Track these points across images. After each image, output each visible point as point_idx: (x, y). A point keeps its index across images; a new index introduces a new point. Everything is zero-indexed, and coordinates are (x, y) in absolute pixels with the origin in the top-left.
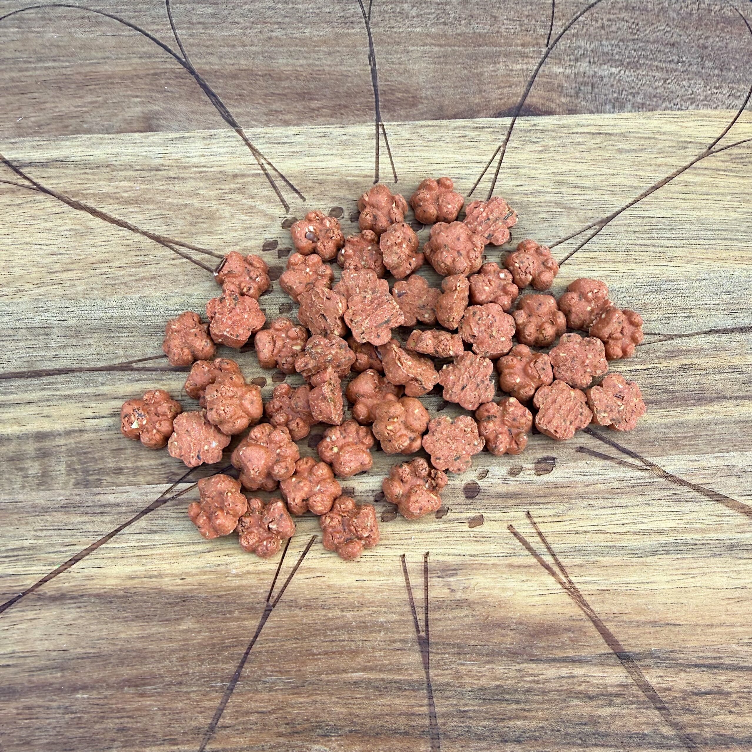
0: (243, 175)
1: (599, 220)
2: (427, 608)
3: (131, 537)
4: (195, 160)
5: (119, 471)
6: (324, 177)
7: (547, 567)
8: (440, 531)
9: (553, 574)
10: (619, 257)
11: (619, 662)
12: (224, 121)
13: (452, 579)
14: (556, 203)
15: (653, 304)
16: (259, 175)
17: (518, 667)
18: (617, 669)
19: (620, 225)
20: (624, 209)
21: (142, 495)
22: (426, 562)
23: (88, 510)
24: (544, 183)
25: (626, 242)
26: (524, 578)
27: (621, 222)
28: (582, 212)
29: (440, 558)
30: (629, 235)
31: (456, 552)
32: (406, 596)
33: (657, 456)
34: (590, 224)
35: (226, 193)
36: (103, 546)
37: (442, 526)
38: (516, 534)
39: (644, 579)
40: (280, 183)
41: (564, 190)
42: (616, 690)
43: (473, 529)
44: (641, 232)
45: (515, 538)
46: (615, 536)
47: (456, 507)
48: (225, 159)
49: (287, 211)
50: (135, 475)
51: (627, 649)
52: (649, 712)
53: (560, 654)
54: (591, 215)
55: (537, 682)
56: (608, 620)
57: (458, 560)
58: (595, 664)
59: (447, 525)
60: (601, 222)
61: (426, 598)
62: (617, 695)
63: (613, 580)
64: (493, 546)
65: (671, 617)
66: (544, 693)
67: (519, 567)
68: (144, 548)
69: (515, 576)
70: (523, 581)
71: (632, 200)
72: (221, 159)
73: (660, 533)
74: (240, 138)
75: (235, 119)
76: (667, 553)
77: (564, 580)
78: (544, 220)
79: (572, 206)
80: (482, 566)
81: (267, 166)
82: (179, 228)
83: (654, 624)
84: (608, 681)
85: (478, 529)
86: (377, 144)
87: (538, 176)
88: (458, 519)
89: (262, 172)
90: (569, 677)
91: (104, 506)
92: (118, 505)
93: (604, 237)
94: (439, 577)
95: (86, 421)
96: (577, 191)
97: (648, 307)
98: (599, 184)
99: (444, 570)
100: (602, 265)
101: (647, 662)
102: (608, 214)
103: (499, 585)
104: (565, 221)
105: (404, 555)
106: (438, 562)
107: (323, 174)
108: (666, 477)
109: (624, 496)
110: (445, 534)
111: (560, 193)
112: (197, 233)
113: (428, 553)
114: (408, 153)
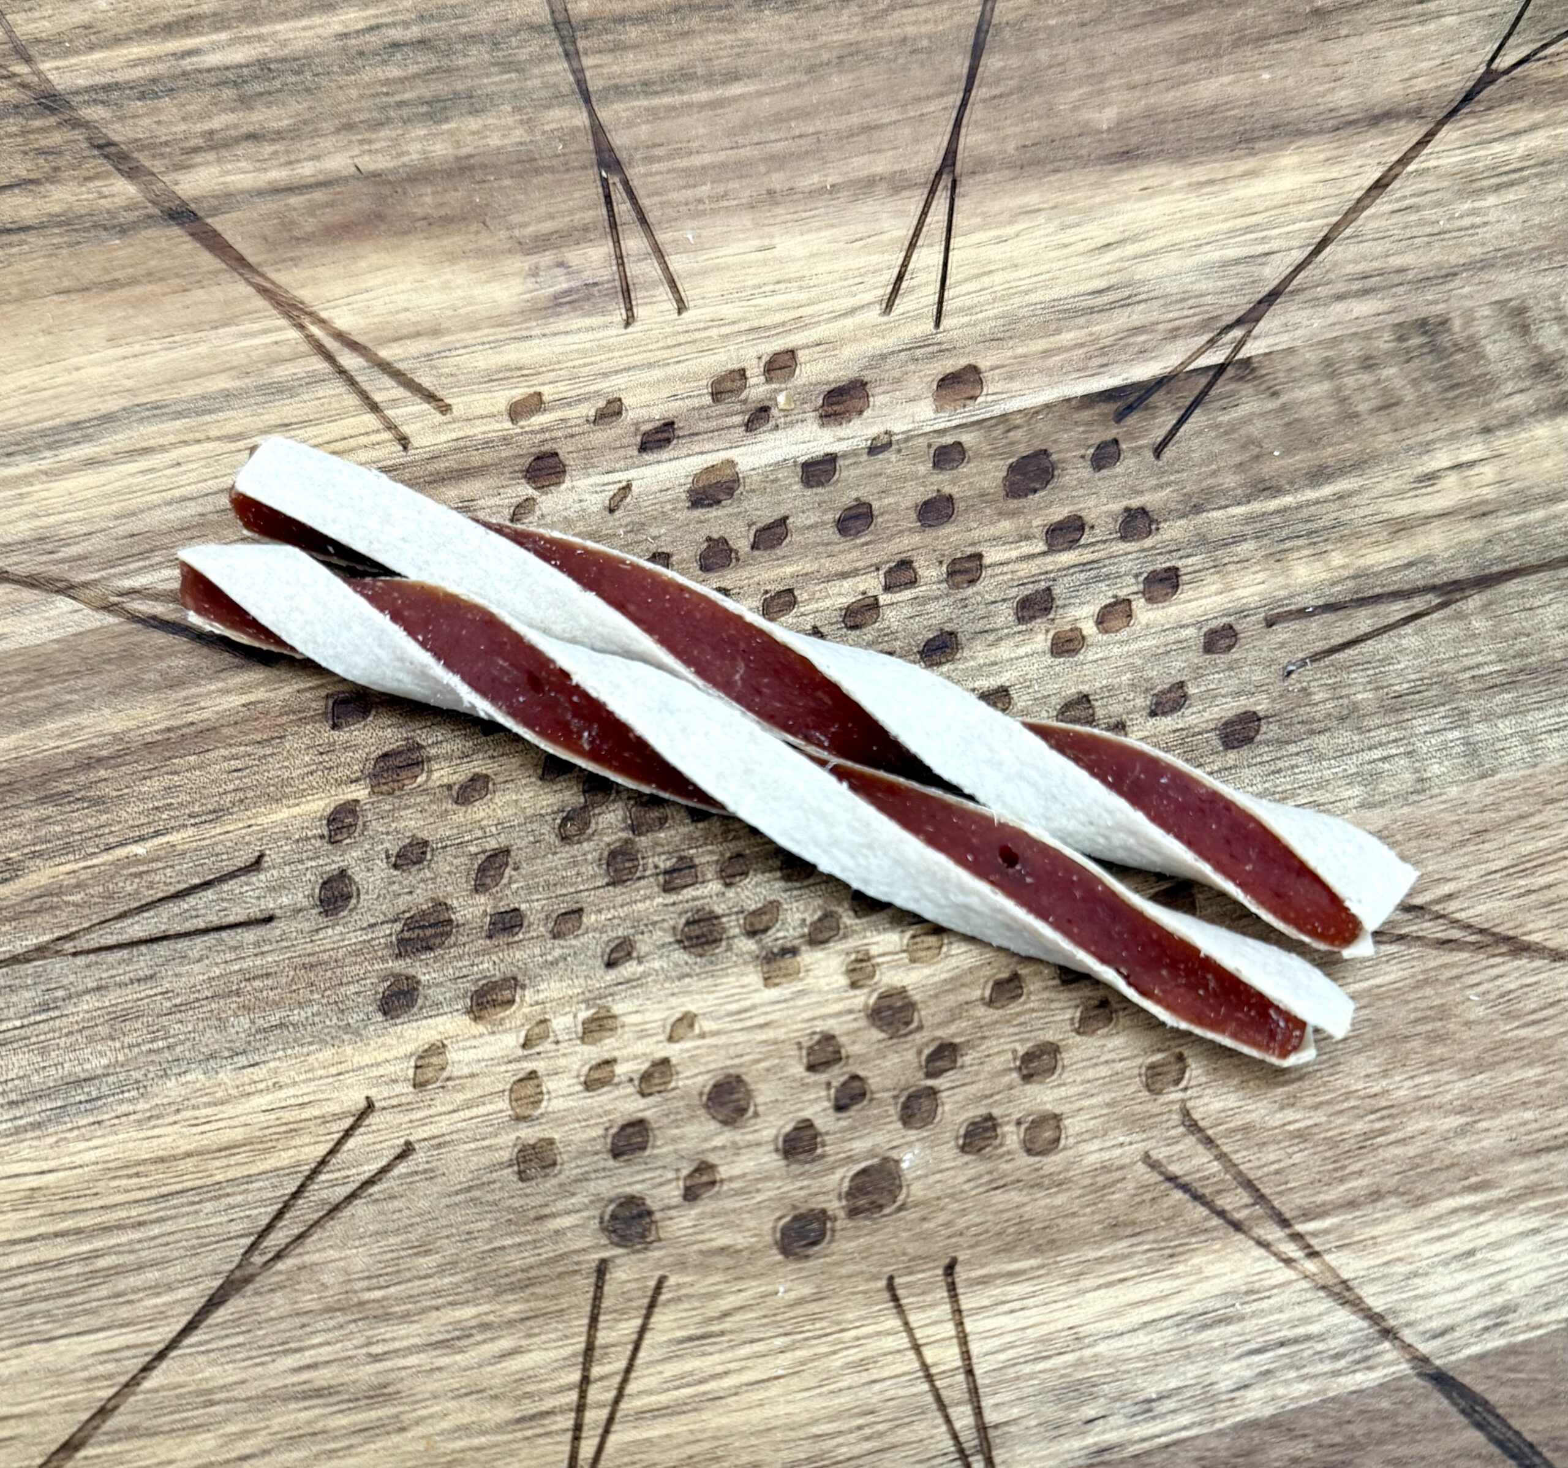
0: (1352, 1204)
1: (251, 1287)
2: (613, 225)
3: (1284, 244)
4: (1511, 1225)
5: (1368, 363)
6: (1107, 1251)
7: (354, 346)
8: (605, 375)
9: (340, 336)
10: (189, 1175)
11: (193, 206)
12: (1479, 1388)
13: (565, 286)
14: (387, 1317)
15: (91, 1040)
16: (1307, 1215)
17: (405, 159)
18: (197, 193)
19: (183, 1282)
20: (174, 1344)
21: (1297, 326)
22: (629, 309)
23: (1397, 279)
24: (432, 1385)
25: (169, 1226)
26: (402, 316)
27: (181, 1294)
28: (307, 1301)
29: (596, 321)
30: (157, 1254)
31: (563, 339)
32: (661, 237)
33: (92, 631)
34: (280, 1266)
35: (1383, 1132)
36: (1334, 219)
37: (604, 385)
38: (430, 397)
39: (133, 365)
40: (1235, 1201)
41: (367, 1373)
42: (198, 159)
43: (532, 390)
44: (118, 1271)
45: (432, 389)
46: (198, 436)
47: (576, 430)
48: (1427, 1250)
49: (1186, 1113)
50: (1328, 362)
51: (176, 231)
52: (131, 135)
53: (318, 196)
54: (278, 1298)
55: (361, 142)
56: (216, 273)
57: (560, 325)
58: (242, 192)
59: (592, 388)
60: (248, 1280)
61: (617, 242)
62: (196, 150)
63: (203, 349)
64: (482, 364)
65: (76, 306)
66: (349, 127)
67: (418, 335)
68: (1248, 230)
69: (426, 317)
70: (407, 310)
71: (147, 1385)
72: (1437, 1247)
73: (92, 463)
74: (1408, 1335)
75: (1445, 1403)
76: (76, 425)
77: (315, 330)
78: (423, 1249)
79: (340, 1318)
80: (499, 321)
81: (1291, 1250)
82: (1472, 994)
83: (113, 285)
84: (215, 170)
85: (519, 392)
86: (978, 1412)
87: (452, 1405)
88: (569, 404)
89: (1300, 1228)
90: (298, 161)
91: (1365, 292)
92: (1340, 297)
93: (236, 1228)
94: (595, 284)
95: (1487, 454)
96: (322, 1377)
97: (103, 1030)
98: (252, 1421)
99: (588, 298)
100: (239, 1134)
101: (132, 216)
102: (221, 1314)
103: (460, 293)
104: (359, 1259)
105: (680, 311)
106: (603, 313)
107: (1114, 1259)
108: (72, 587)
109: (177, 525)
110: (595, 369)
111: (376, 1358)
112: (1417, 986)
113: (627, 324)
114: (871, 1396)
